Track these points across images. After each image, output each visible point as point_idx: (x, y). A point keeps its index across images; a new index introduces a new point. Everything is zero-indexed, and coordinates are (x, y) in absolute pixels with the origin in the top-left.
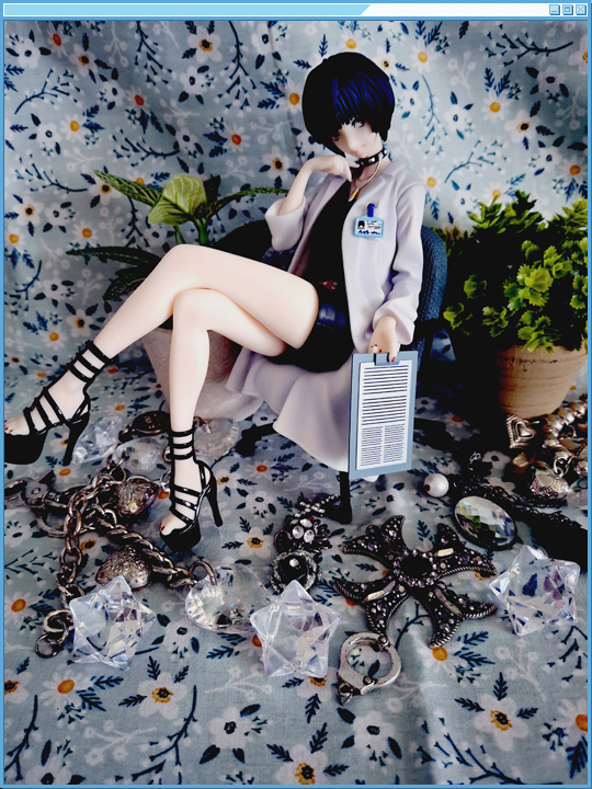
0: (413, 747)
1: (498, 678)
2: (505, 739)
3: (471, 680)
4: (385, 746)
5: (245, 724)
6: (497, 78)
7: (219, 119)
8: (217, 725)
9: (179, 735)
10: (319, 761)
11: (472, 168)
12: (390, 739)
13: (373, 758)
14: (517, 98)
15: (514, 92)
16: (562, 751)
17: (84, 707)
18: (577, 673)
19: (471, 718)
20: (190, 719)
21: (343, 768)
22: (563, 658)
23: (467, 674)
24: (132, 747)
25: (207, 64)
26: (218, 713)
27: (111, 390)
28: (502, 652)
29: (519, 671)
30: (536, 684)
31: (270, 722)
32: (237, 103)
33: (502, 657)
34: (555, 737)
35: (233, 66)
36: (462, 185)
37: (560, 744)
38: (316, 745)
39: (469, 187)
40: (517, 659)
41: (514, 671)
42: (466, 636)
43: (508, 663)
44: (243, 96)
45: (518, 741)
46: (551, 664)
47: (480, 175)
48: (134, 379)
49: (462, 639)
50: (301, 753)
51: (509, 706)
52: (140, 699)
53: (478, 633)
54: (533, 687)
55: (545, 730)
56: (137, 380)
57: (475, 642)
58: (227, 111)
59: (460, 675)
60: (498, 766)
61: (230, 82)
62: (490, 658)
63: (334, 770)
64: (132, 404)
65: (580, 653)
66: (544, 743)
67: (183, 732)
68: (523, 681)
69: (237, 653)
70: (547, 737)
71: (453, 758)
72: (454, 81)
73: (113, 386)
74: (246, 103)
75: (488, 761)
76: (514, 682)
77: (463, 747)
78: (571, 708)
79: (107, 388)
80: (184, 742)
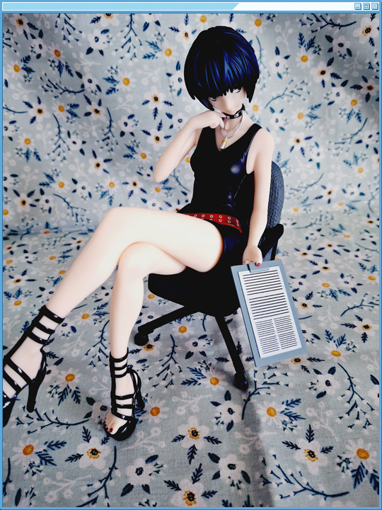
0: (258, 475)
1: (308, 428)
2: (314, 467)
3: (292, 429)
4: (240, 477)
5: (149, 468)
6: (307, 40)
7: (114, 67)
8: (131, 470)
9: (107, 479)
10: (198, 489)
11: (285, 98)
12: (243, 472)
13: (233, 485)
14: (319, 54)
15: (317, 50)
16: (349, 472)
17: (41, 464)
18: (357, 422)
19: (293, 453)
20: (113, 468)
21: (214, 493)
22: (348, 413)
23: (289, 426)
24: (75, 489)
25: (108, 28)
26: (131, 462)
27: (46, 246)
28: (310, 411)
29: (321, 423)
30: (332, 431)
31: (165, 466)
32: (128, 56)
33: (310, 414)
34: (344, 464)
35: (127, 29)
36: (277, 110)
37: (348, 468)
38: (195, 479)
39: (282, 111)
40: (319, 415)
41: (318, 423)
42: (287, 401)
43: (314, 418)
44: (132, 51)
45: (322, 468)
46: (341, 418)
47: (291, 103)
48: (61, 237)
49: (285, 403)
50: (186, 484)
51: (315, 446)
52: (79, 456)
53: (294, 400)
54: (330, 432)
55: (338, 460)
56: (63, 239)
57: (293, 405)
58: (120, 61)
59: (285, 426)
60: (310, 484)
61: (124, 41)
62: (302, 416)
63: (208, 495)
64: (61, 255)
65: (358, 409)
66: (338, 468)
67: (109, 477)
68: (324, 429)
69: (141, 422)
70: (339, 464)
71: (283, 480)
72: (278, 40)
73: (47, 243)
74: (135, 56)
75: (304, 481)
76: (318, 430)
77: (288, 473)
78: (354, 445)
79: (43, 245)
80: (110, 483)
